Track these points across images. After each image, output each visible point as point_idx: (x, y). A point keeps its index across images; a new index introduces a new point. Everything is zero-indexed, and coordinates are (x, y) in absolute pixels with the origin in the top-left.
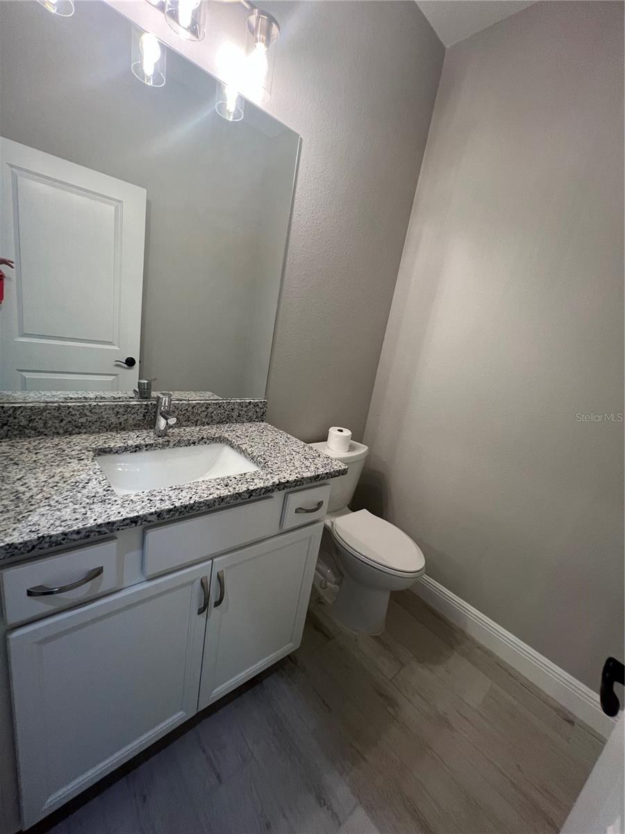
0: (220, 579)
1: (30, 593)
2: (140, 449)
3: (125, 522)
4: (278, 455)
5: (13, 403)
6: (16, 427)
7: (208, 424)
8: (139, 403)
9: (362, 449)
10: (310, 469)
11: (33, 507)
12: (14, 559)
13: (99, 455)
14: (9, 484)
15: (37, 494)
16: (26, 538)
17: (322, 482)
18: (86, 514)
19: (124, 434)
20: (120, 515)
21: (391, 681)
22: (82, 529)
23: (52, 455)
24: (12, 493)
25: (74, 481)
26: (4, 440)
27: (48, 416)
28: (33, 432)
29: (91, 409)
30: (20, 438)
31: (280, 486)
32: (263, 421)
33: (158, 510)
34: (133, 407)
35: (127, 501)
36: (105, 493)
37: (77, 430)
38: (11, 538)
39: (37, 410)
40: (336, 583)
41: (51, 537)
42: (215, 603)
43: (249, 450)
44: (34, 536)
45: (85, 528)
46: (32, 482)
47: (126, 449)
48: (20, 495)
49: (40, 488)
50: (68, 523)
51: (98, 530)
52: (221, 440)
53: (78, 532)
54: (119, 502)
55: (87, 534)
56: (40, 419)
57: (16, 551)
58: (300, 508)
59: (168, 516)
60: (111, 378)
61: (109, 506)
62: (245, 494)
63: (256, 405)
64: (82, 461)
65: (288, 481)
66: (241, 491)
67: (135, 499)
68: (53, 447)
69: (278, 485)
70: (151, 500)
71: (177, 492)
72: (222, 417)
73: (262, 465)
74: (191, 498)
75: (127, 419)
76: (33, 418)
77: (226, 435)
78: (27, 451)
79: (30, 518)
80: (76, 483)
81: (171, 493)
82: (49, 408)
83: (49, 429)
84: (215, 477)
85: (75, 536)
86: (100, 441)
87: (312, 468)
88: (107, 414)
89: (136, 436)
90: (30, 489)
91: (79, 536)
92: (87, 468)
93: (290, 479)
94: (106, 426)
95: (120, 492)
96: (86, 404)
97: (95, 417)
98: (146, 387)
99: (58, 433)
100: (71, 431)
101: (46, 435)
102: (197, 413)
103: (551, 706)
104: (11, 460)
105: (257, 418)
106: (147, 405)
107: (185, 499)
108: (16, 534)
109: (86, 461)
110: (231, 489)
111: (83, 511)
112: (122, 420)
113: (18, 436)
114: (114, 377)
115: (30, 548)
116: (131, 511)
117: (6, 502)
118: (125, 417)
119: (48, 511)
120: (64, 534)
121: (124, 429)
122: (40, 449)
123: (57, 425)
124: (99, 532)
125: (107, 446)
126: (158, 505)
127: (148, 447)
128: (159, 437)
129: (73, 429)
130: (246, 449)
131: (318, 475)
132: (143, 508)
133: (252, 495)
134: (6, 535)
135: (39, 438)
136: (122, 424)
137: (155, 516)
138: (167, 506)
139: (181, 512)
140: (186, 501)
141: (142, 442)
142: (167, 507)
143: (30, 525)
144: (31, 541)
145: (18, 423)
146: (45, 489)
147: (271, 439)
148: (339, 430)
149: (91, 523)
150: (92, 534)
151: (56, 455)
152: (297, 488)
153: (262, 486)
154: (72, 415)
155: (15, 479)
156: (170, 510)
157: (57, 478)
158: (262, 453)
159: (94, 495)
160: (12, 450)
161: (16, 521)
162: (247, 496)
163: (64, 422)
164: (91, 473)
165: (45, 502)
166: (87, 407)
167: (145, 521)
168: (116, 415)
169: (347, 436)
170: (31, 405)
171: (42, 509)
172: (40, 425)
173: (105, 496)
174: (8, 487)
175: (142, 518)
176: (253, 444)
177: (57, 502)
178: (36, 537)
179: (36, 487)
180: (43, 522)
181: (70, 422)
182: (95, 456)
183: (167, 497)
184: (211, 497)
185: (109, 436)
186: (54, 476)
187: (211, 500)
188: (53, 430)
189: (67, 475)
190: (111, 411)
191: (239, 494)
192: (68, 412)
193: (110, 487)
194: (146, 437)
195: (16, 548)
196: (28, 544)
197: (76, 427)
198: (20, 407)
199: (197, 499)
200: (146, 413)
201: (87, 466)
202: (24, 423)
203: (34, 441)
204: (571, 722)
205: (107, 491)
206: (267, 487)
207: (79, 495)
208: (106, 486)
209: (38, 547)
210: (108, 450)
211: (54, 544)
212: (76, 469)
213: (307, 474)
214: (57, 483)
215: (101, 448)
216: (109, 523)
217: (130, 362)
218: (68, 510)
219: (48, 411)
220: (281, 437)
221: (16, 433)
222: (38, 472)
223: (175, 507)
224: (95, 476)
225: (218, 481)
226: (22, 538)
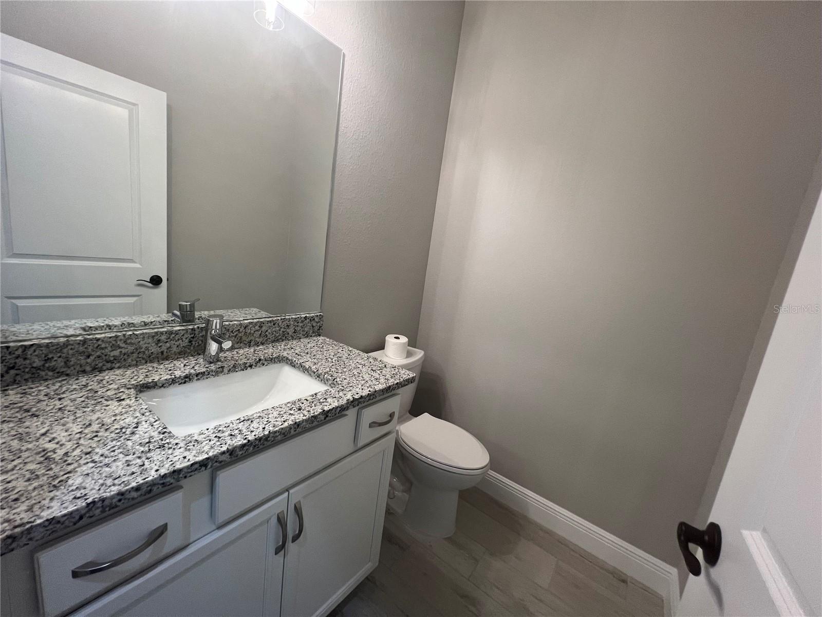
0: (298, 511)
1: (75, 574)
2: (190, 380)
3: (193, 468)
4: (345, 370)
5: (21, 341)
6: (27, 370)
7: (263, 344)
8: (183, 328)
9: (419, 354)
10: (380, 381)
11: (70, 468)
12: (55, 535)
13: (141, 392)
14: (31, 442)
15: (74, 450)
16: (71, 508)
17: (393, 392)
18: (144, 465)
19: (168, 365)
20: (186, 460)
21: (469, 580)
22: (143, 484)
23: (82, 399)
24: (39, 453)
25: (119, 427)
26: (10, 387)
27: (71, 352)
28: (50, 373)
29: (126, 340)
30: (33, 382)
31: (354, 403)
32: (320, 335)
33: (230, 448)
34: (177, 333)
35: (191, 442)
36: (162, 436)
37: (109, 365)
38: (50, 511)
39: (55, 347)
40: (403, 491)
41: (103, 500)
42: (293, 537)
43: (313, 368)
44: (81, 504)
45: (147, 483)
46: (62, 436)
47: (173, 381)
48: (49, 454)
49: (75, 442)
50: (123, 480)
51: (162, 482)
52: (280, 360)
53: (137, 489)
54: (182, 444)
55: (149, 488)
56: (60, 357)
57: (58, 526)
58: (374, 423)
59: (241, 453)
60: (132, 300)
61: (170, 451)
62: (321, 416)
63: (312, 319)
64: (123, 402)
65: (361, 396)
66: (316, 414)
67: (200, 438)
68: (81, 389)
69: (352, 402)
70: (219, 438)
71: (247, 424)
72: (277, 335)
73: (330, 382)
74: (264, 428)
75: (170, 347)
76: (50, 356)
77: (285, 354)
78: (46, 398)
79: (70, 482)
80: (121, 429)
81: (240, 426)
82: (71, 343)
83: (72, 368)
84: (286, 402)
85: (134, 494)
86: (140, 375)
87: (382, 380)
88: (145, 343)
89: (182, 365)
90: (61, 445)
91: (139, 493)
92: (131, 409)
93: (364, 395)
94: (145, 356)
95: (180, 432)
96: (119, 334)
97: (131, 348)
98: (188, 309)
99: (84, 372)
100: (102, 367)
101: (67, 375)
102: (250, 333)
103: (608, 571)
104: (27, 411)
105: (313, 332)
106: (193, 329)
107: (258, 430)
108: (55, 504)
109: (128, 401)
110: (306, 413)
111: (139, 461)
112: (164, 348)
113: (30, 380)
114: (135, 299)
115: (77, 517)
116: (198, 453)
117: (32, 466)
118: (168, 345)
119: (94, 469)
120: (121, 494)
121: (167, 359)
122: (64, 393)
123: (83, 362)
124: (163, 484)
125: (150, 381)
126: (229, 442)
127: (200, 376)
128: (211, 363)
129: (104, 365)
130: (309, 367)
131: (390, 387)
132: (212, 448)
133: (327, 416)
134: (42, 509)
135: (60, 379)
136: (165, 353)
137: (228, 454)
138: (239, 441)
139: (255, 446)
140: (259, 433)
141: (192, 371)
142: (240, 443)
143: (72, 491)
144: (77, 510)
145: (30, 364)
146: (82, 441)
147: (333, 354)
148: (395, 338)
149: (152, 475)
150: (155, 488)
151: (87, 398)
152: (371, 401)
153: (337, 405)
154: (102, 349)
155: (38, 435)
156: (243, 446)
157: (95, 427)
158: (328, 370)
159: (147, 440)
160: (25, 399)
161: (52, 489)
162: (322, 417)
163: (92, 358)
164: (138, 414)
165: (86, 459)
166: (119, 338)
167: (216, 462)
168: (157, 344)
169: (404, 343)
170: (47, 341)
171: (84, 468)
172: (60, 363)
173: (162, 440)
174: (30, 446)
175: (213, 460)
176: (315, 361)
177: (102, 455)
178: (84, 504)
179: (70, 441)
180: (89, 483)
181: (99, 357)
182: (137, 394)
183: (237, 432)
184: (286, 424)
185: (150, 369)
186: (90, 425)
187: (287, 427)
188: (78, 368)
189: (108, 421)
190: (150, 340)
191: (315, 417)
192: (96, 346)
193: (165, 428)
194: (196, 364)
195: (59, 522)
196: (73, 515)
197: (108, 362)
198: (32, 345)
199: (271, 429)
200: (193, 338)
201: (130, 407)
202: (37, 363)
203: (53, 384)
204: (624, 581)
205: (163, 433)
206: (342, 405)
207: (130, 443)
208: (160, 429)
209: (87, 515)
210: (151, 384)
211: (107, 509)
212: (117, 412)
213: (379, 387)
214: (97, 432)
215: (143, 384)
216: (174, 471)
217: (156, 281)
218: (119, 464)
219: (70, 347)
220: (344, 351)
221: (27, 376)
222: (68, 423)
223: (249, 440)
224: (144, 418)
225: (289, 405)
226: (66, 508)
